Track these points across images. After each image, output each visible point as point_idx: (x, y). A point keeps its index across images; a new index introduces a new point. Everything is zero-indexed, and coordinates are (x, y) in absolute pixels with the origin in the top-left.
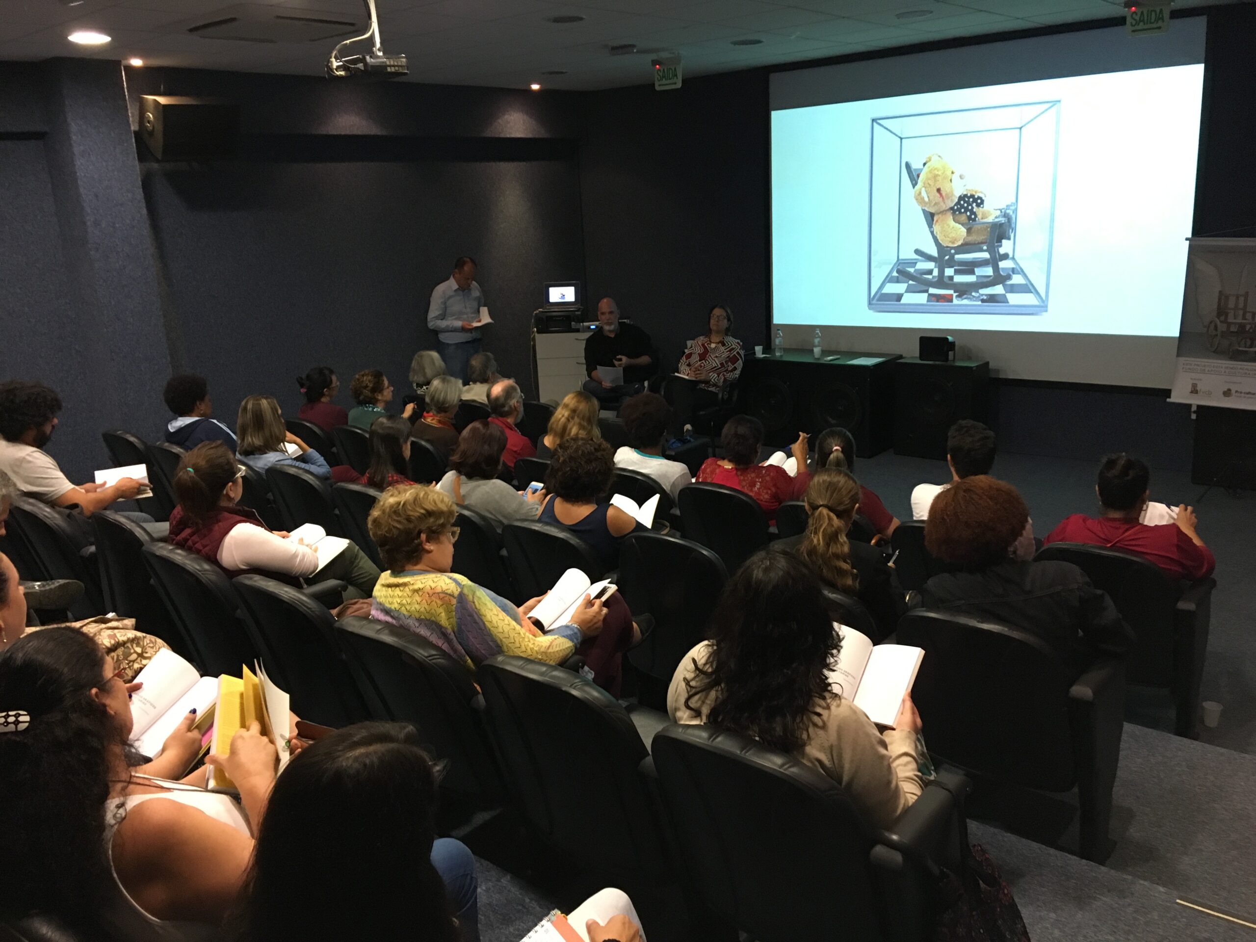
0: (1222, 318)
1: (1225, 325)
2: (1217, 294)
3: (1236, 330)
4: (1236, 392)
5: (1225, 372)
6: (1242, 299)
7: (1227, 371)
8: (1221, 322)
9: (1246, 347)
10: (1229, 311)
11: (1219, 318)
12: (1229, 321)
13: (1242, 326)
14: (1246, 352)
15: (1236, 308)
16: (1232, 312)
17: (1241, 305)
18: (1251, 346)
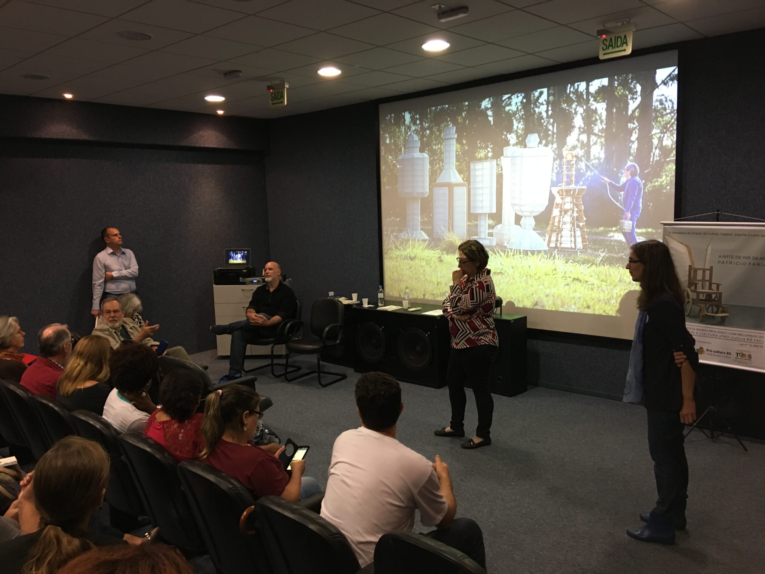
0: (693, 288)
1: (695, 294)
2: (688, 269)
3: (704, 298)
4: (707, 350)
5: (697, 333)
6: (707, 273)
7: (699, 332)
8: (691, 291)
9: (712, 313)
10: (698, 282)
11: (690, 288)
12: (698, 290)
13: (709, 295)
14: (713, 317)
15: (703, 280)
16: (701, 283)
17: (707, 278)
18: (717, 313)
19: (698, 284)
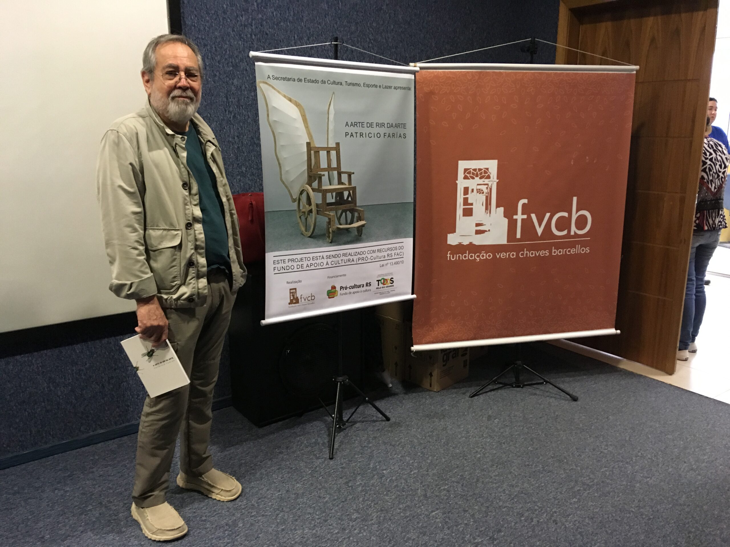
0: (315, 184)
1: (320, 194)
2: (305, 149)
3: (333, 201)
4: (342, 288)
5: (327, 264)
6: (333, 153)
7: (329, 261)
8: (314, 190)
9: (346, 224)
10: (322, 173)
11: (310, 185)
12: (324, 188)
13: (340, 194)
14: (347, 229)
15: (329, 169)
16: (326, 173)
17: (334, 165)
18: (352, 223)
19: (324, 175)
